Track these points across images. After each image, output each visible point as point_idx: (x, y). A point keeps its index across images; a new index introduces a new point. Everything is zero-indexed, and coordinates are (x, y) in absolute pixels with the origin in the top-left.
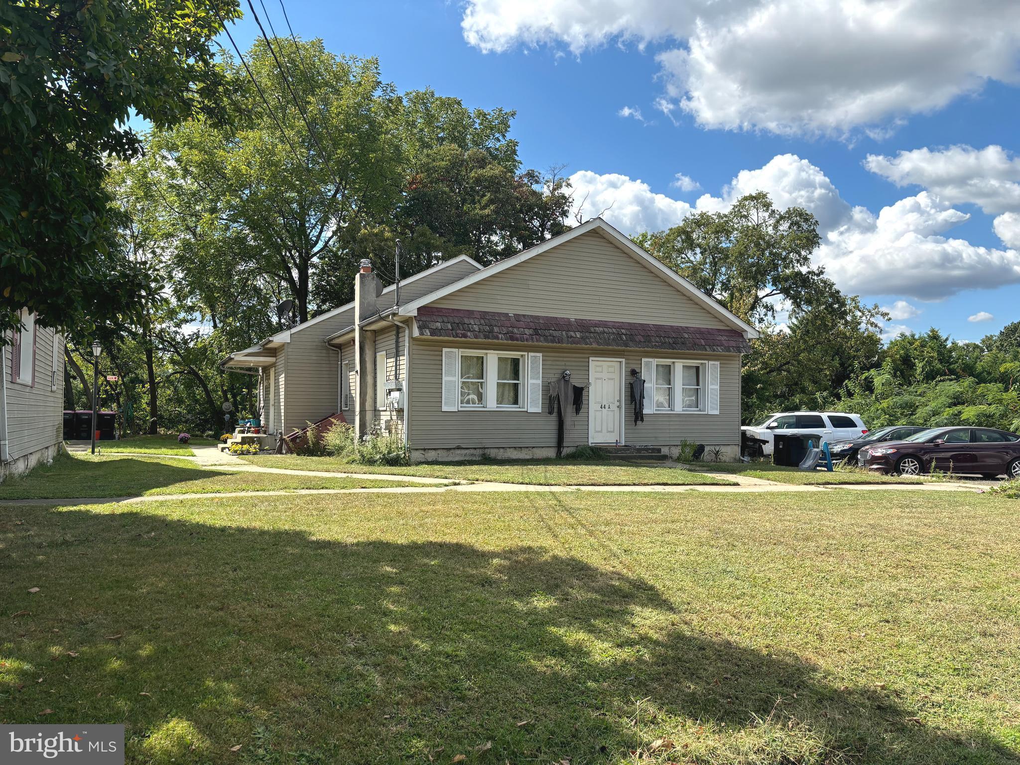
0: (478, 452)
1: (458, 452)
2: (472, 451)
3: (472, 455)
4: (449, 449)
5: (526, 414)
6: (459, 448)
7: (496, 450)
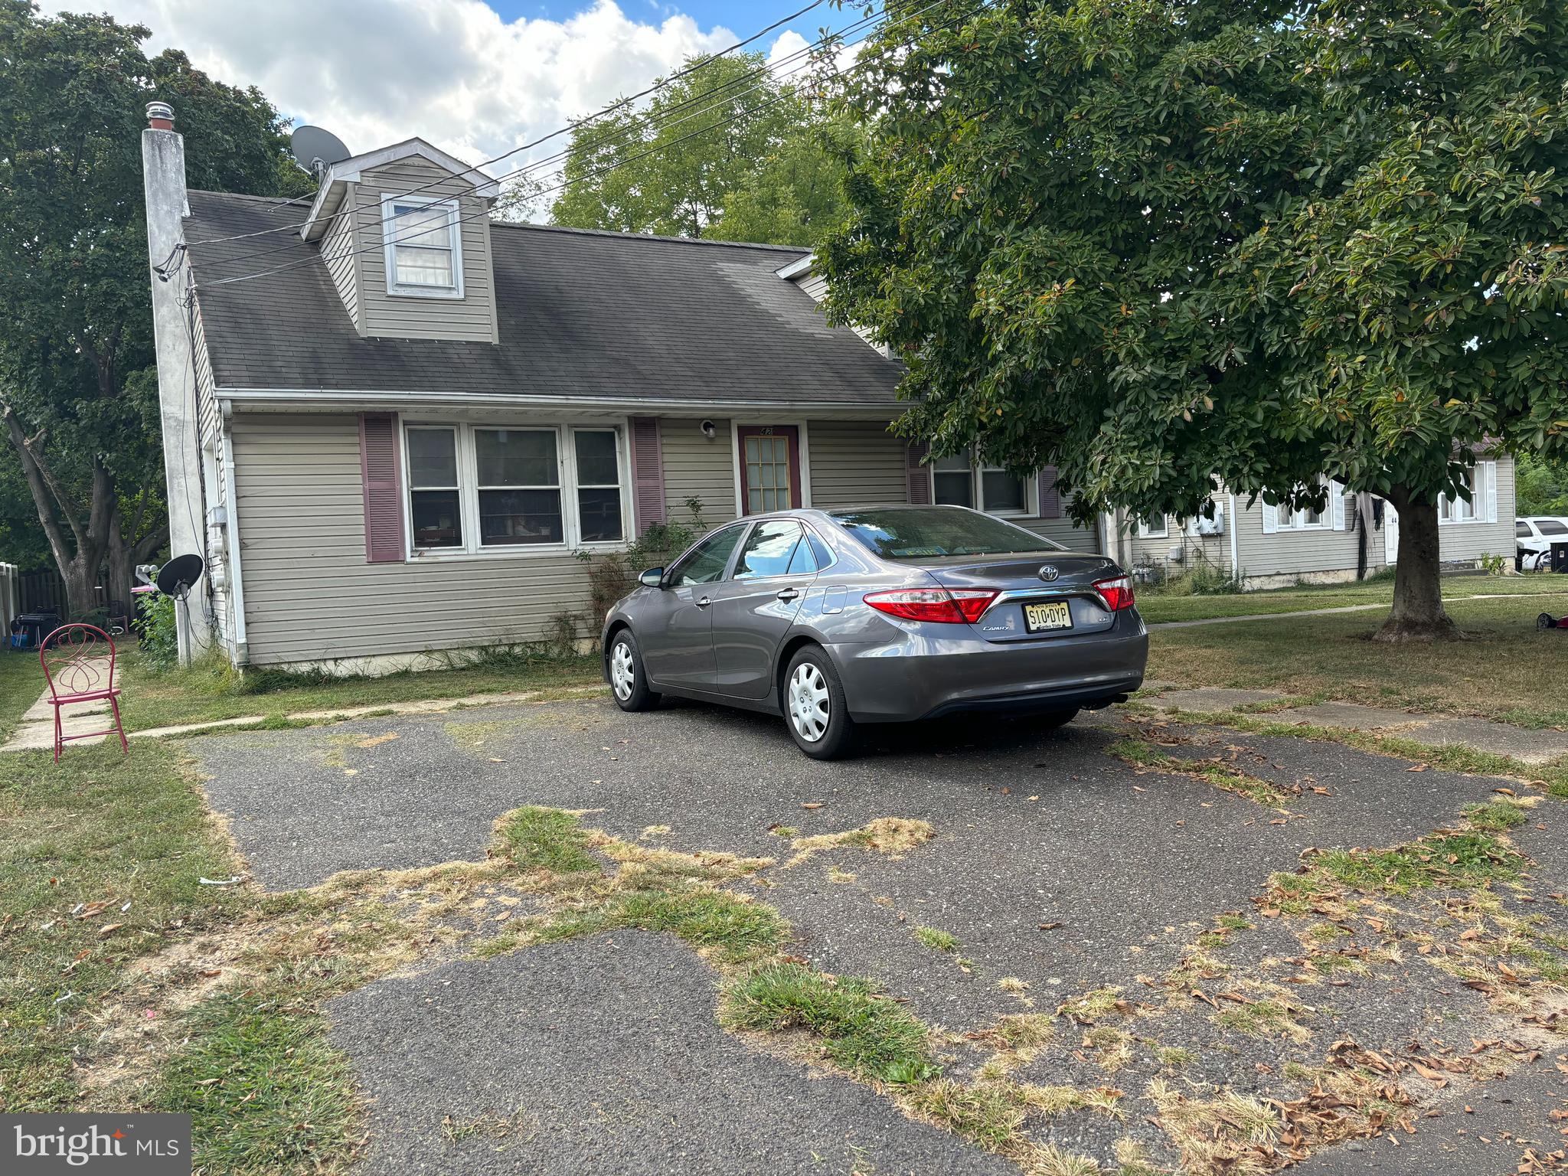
0: (1294, 578)
1: (1277, 578)
2: (1288, 577)
3: (1289, 581)
4: (1270, 576)
5: (1331, 533)
6: (1278, 574)
7: (1308, 575)
